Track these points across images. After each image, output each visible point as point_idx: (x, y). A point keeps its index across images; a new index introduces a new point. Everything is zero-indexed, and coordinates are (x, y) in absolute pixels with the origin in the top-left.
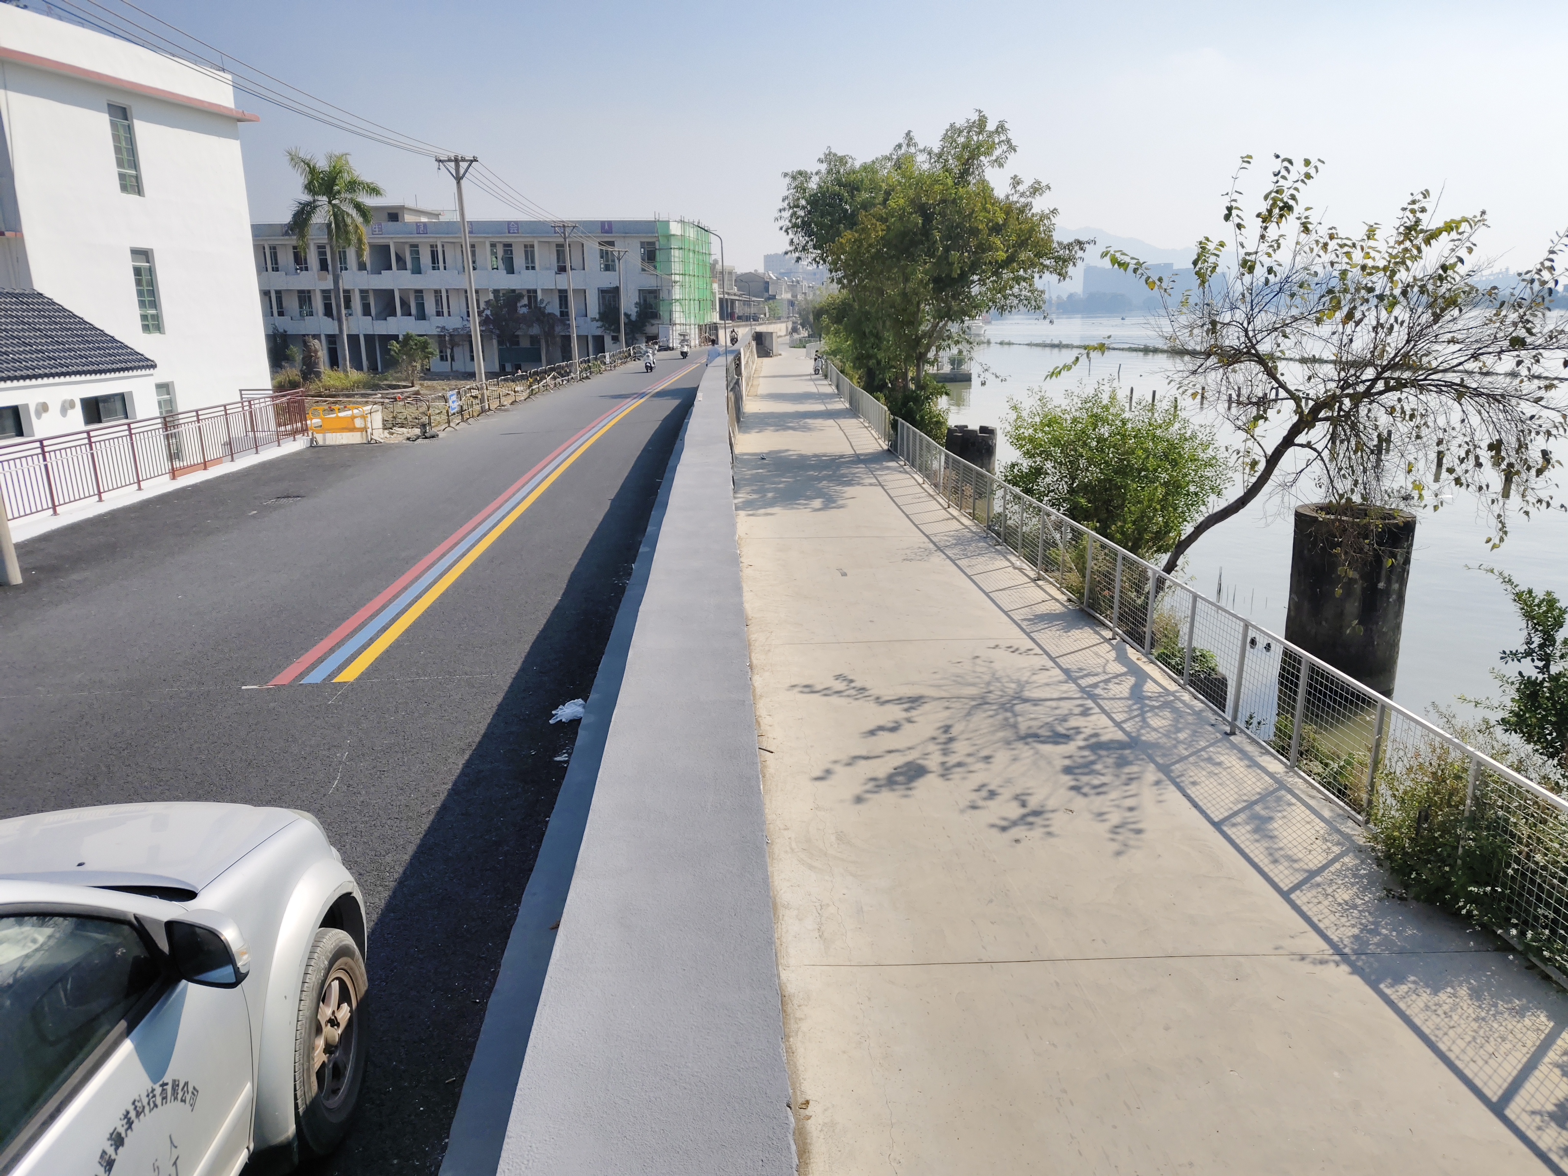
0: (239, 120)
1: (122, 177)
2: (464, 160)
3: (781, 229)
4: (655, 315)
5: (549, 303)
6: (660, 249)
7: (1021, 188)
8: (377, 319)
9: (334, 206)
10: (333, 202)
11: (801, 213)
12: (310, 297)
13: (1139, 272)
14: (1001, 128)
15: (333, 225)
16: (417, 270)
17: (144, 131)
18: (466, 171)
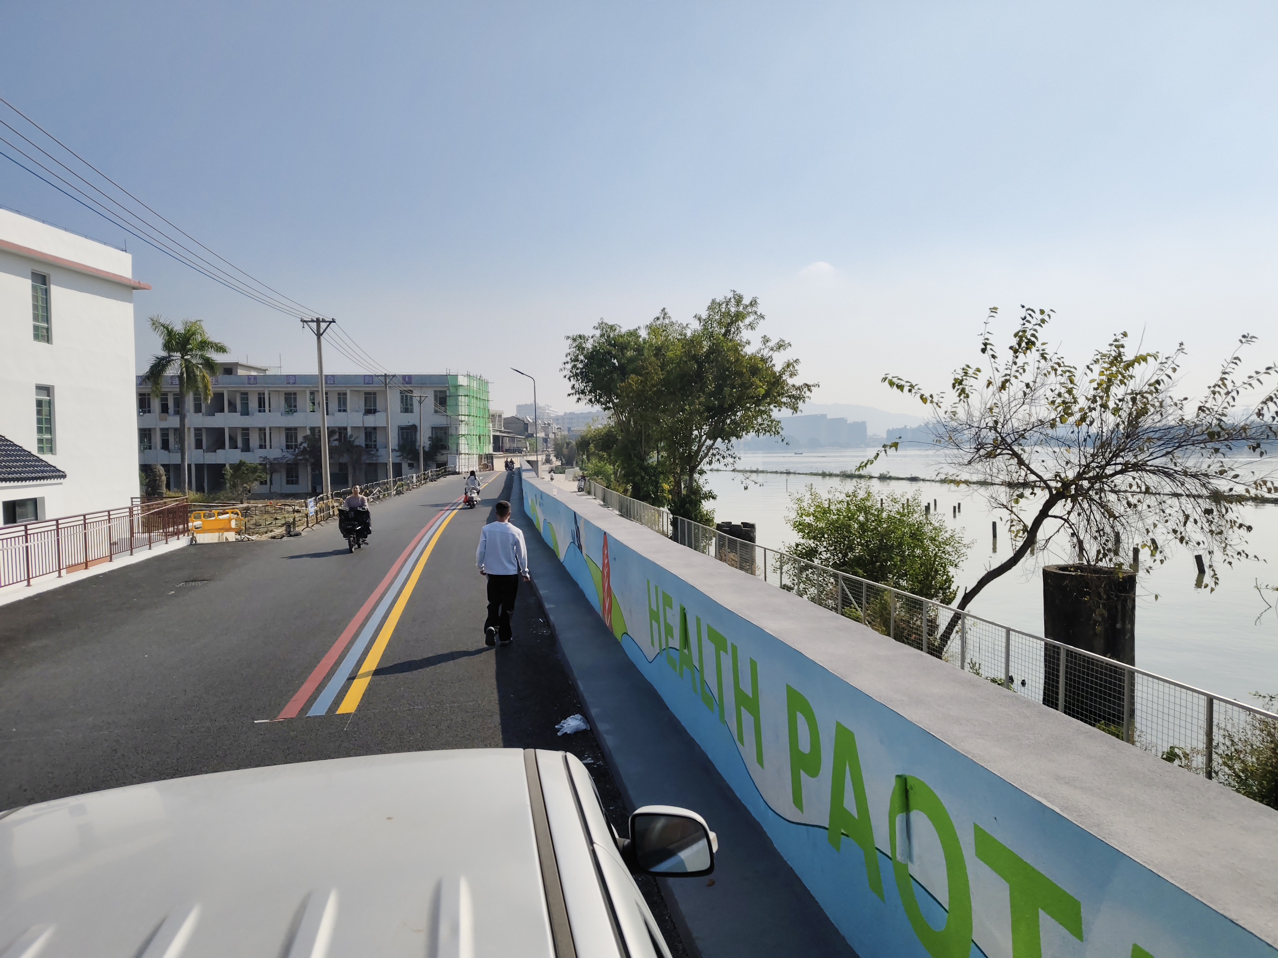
0: (134, 288)
1: (36, 328)
2: (324, 321)
3: (565, 377)
4: (445, 447)
5: (357, 437)
6: (449, 396)
7: (770, 344)
8: (207, 452)
9: (186, 360)
10: (185, 357)
11: (580, 366)
12: (150, 435)
13: (913, 391)
14: (753, 303)
15: (185, 375)
16: (245, 412)
17: (57, 293)
18: (325, 331)
